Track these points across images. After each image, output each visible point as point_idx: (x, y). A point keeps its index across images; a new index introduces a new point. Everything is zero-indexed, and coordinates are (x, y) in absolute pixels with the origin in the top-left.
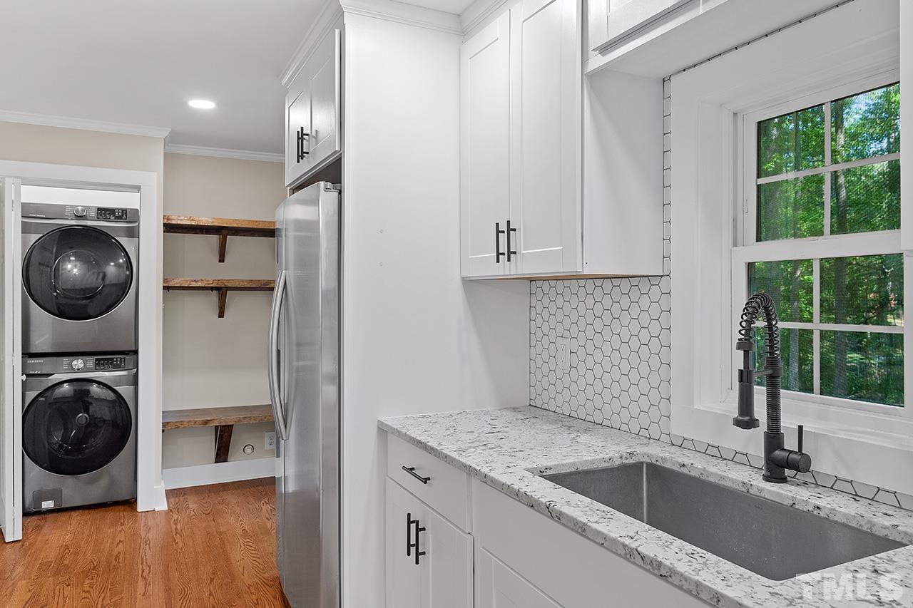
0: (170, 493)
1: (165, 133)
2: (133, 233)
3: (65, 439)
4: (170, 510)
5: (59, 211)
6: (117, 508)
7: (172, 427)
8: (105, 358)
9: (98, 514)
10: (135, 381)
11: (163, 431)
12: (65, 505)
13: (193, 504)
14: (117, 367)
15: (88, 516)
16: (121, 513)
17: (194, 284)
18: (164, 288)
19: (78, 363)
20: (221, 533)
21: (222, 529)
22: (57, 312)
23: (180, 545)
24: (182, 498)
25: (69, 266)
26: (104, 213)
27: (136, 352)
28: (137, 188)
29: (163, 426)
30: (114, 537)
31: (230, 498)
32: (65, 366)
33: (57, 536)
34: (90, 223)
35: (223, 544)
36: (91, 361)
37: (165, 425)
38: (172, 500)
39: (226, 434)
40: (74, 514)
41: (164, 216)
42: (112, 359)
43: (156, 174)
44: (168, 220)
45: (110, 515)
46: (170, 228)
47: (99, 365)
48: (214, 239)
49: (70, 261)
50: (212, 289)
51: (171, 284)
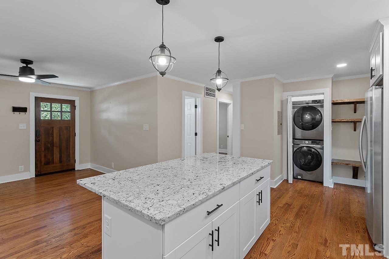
0: (335, 184)
1: (332, 76)
2: (322, 106)
3: (304, 162)
4: (334, 188)
5: (301, 102)
6: (318, 183)
7: (335, 164)
8: (314, 141)
9: (312, 183)
10: (322, 149)
11: (332, 164)
12: (304, 178)
13: (342, 189)
14: (318, 144)
15: (309, 183)
16: (319, 185)
17: (343, 121)
18: (332, 122)
19: (307, 142)
20: (349, 199)
21: (351, 199)
22: (302, 129)
23: (334, 198)
24: (339, 186)
25: (307, 116)
26: (314, 102)
27: (323, 140)
28: (323, 94)
29: (332, 163)
30: (315, 190)
31: (357, 191)
32: (303, 143)
33: (301, 185)
34: (310, 105)
35: (349, 202)
36: (310, 141)
37: (332, 162)
38: (335, 186)
39: (356, 170)
40: (306, 181)
41: (332, 100)
42: (316, 142)
43: (329, 88)
44: (333, 101)
45: (315, 184)
46: (334, 104)
47: (313, 143)
48: (352, 105)
49: (307, 115)
50: (351, 122)
51: (334, 121)
